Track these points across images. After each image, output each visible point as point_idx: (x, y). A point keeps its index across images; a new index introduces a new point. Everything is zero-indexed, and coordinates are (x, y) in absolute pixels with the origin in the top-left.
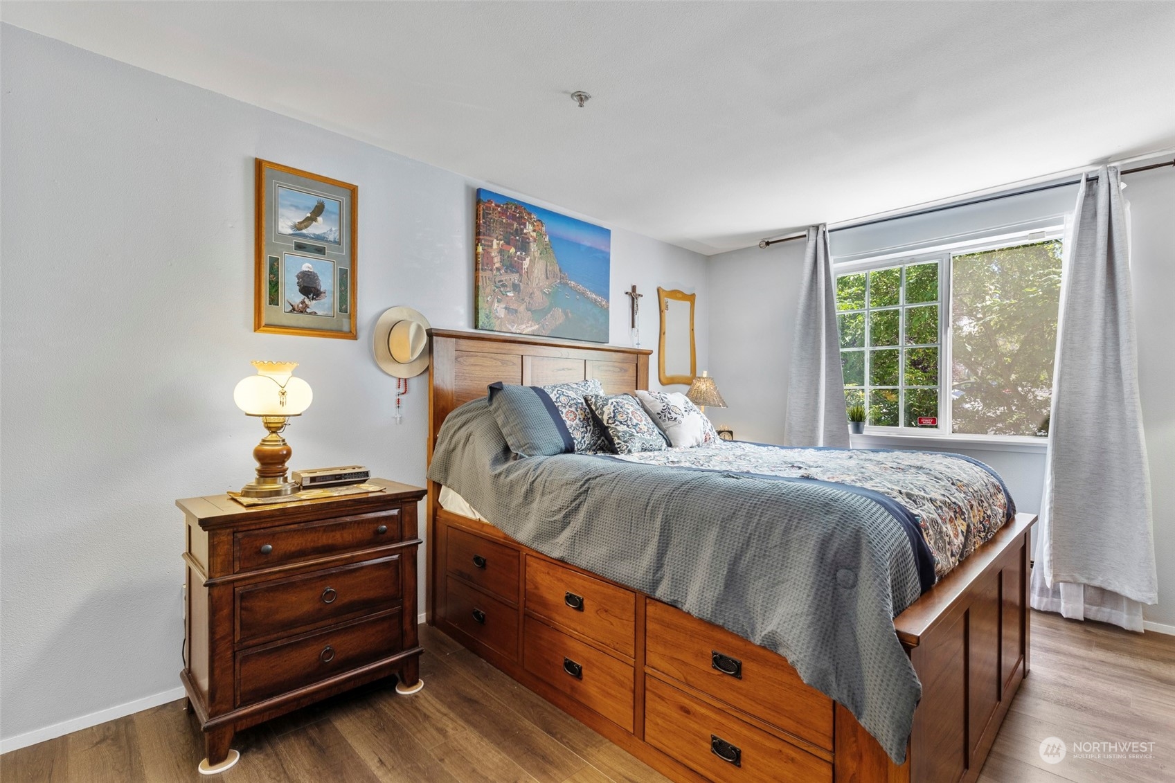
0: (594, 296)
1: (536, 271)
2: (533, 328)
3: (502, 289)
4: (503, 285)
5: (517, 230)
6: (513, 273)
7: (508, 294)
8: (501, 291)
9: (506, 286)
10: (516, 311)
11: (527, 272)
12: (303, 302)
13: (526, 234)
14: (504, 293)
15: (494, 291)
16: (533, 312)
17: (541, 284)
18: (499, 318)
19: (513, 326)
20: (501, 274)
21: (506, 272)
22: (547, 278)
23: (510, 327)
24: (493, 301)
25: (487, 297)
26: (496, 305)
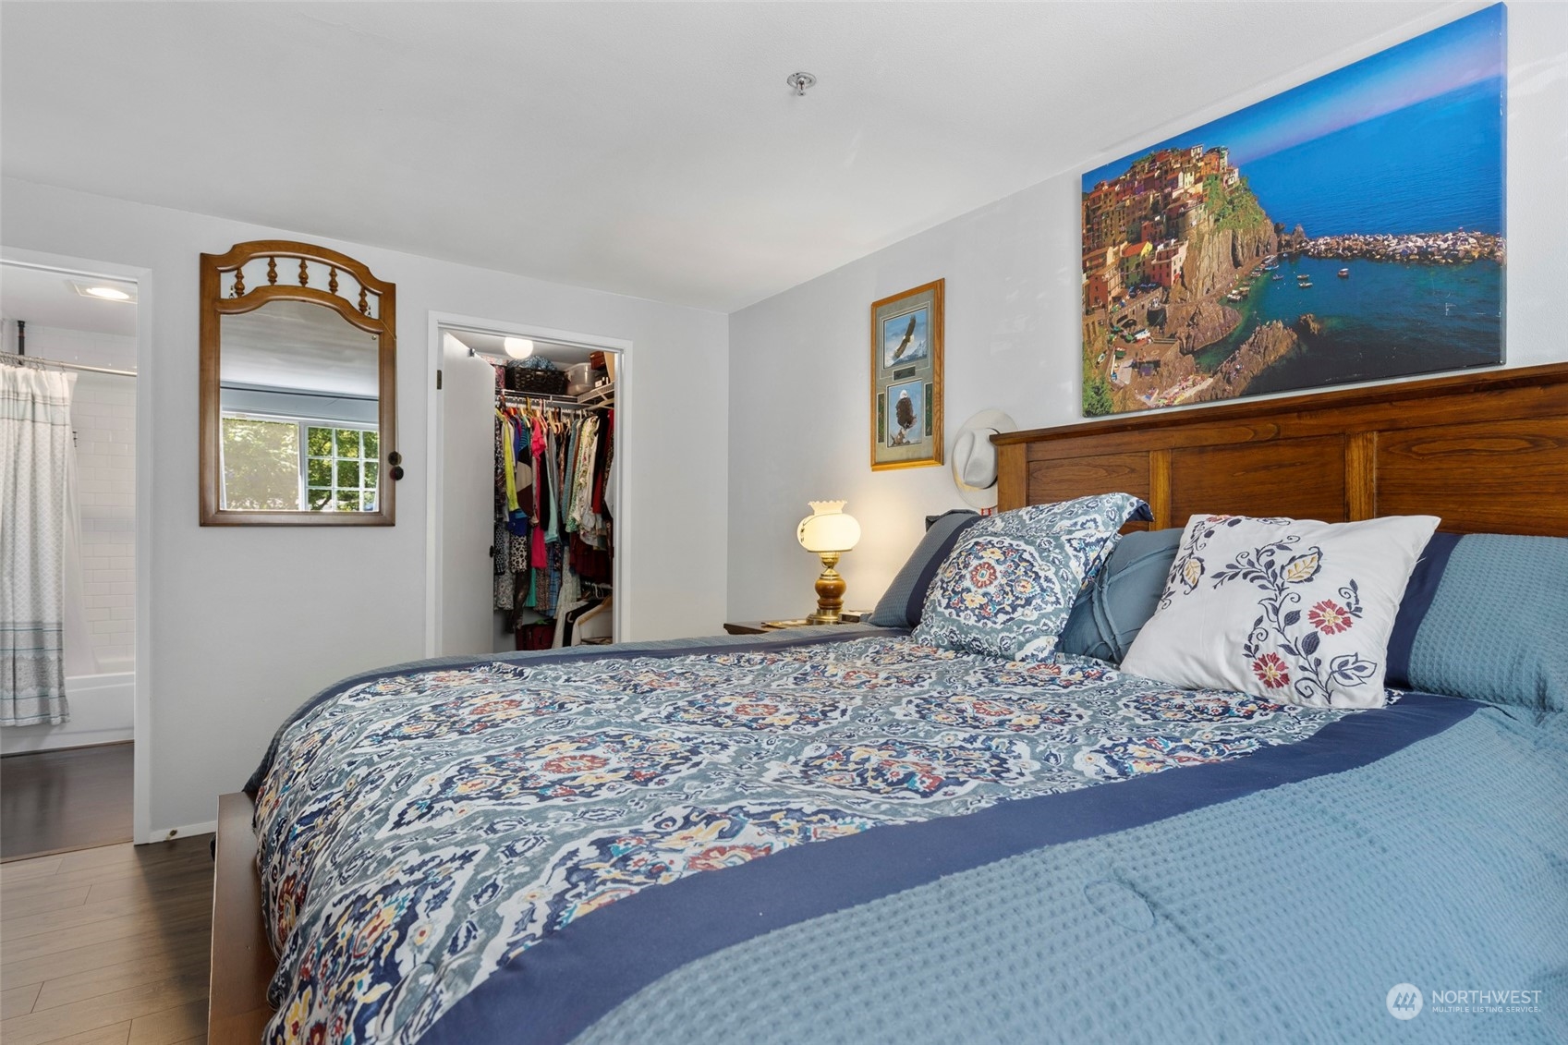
0: (1416, 242)
1: (1205, 264)
2: (1199, 388)
3: (1126, 332)
4: (1127, 325)
5: (1156, 203)
6: (1148, 293)
7: (1139, 336)
8: (1123, 337)
9: (1135, 323)
10: (1157, 364)
11: (1182, 276)
12: (901, 433)
13: (1178, 199)
14: (1130, 338)
15: (1110, 341)
16: (1197, 354)
17: (1218, 286)
18: (1120, 388)
19: (1149, 397)
20: (1123, 306)
21: (1132, 297)
22: (1237, 264)
23: (1143, 398)
24: (1108, 361)
25: (1097, 357)
26: (1114, 364)
